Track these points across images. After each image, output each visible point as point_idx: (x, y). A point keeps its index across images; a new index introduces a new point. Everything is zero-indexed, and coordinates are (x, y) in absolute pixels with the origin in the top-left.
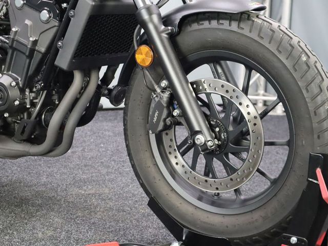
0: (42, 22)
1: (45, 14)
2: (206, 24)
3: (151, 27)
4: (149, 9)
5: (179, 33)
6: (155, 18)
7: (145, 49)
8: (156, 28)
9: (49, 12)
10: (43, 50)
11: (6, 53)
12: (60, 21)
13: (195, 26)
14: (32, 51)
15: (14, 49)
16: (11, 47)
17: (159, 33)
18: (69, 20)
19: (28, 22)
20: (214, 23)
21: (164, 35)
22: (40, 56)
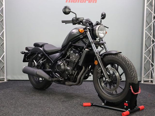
0: (76, 56)
1: (77, 54)
2: (109, 56)
3: (97, 56)
4: (97, 53)
5: (103, 58)
6: (98, 55)
7: (96, 61)
8: (98, 57)
9: (78, 54)
10: (76, 62)
11: (69, 63)
12: (80, 56)
13: (107, 56)
14: (74, 62)
15: (71, 62)
16: (70, 61)
17: (99, 58)
18: (81, 55)
19: (73, 56)
20: (110, 56)
21: (100, 58)
22: (76, 63)
